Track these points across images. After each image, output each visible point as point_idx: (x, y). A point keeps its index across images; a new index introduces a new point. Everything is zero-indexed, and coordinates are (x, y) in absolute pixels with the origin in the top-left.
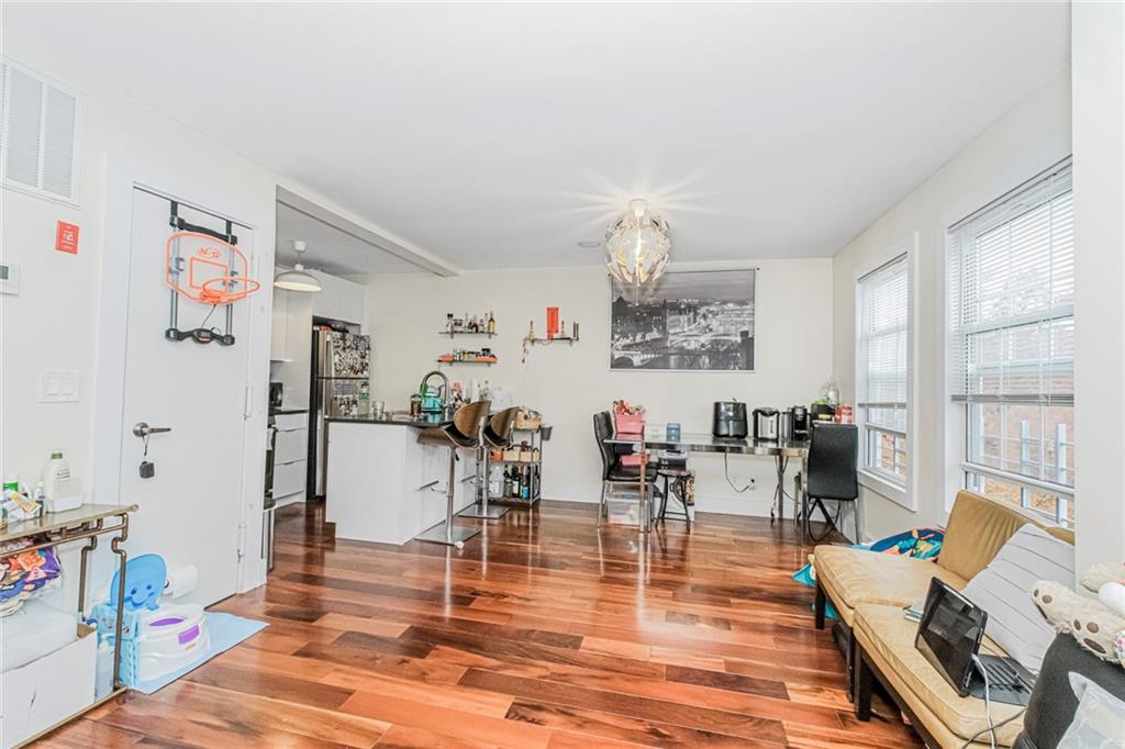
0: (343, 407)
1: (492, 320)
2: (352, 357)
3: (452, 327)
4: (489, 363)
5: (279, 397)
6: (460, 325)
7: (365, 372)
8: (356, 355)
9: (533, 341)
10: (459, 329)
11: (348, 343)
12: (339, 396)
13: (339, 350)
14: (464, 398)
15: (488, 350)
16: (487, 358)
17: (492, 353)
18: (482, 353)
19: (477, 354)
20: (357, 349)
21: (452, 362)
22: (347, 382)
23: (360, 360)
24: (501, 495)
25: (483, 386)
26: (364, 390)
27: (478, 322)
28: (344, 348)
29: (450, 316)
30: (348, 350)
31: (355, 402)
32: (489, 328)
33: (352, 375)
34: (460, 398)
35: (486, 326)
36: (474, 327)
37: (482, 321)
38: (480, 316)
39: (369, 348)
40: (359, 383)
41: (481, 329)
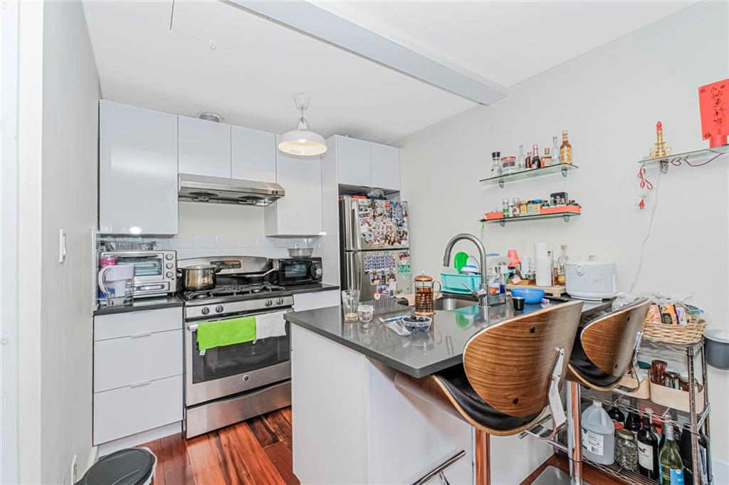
0: (377, 282)
1: (565, 144)
2: (385, 226)
3: (500, 171)
4: (566, 215)
5: (318, 272)
6: (513, 164)
7: (403, 242)
8: (391, 223)
9: (663, 163)
10: (510, 170)
11: (379, 210)
12: (370, 271)
13: (368, 219)
14: (524, 274)
15: (562, 195)
16: (561, 207)
17: (570, 198)
18: (550, 199)
19: (543, 203)
20: (391, 216)
21: (503, 220)
22: (381, 254)
23: (395, 228)
24: (609, 461)
25: (557, 254)
26: (404, 262)
27: (541, 154)
28: (374, 217)
29: (496, 155)
30: (379, 219)
31: (392, 276)
32: (561, 158)
33: (387, 246)
34: (518, 273)
35: (555, 157)
36: (535, 163)
37: (547, 151)
38: (544, 144)
39: (406, 215)
40: (396, 254)
41: (546, 162)
